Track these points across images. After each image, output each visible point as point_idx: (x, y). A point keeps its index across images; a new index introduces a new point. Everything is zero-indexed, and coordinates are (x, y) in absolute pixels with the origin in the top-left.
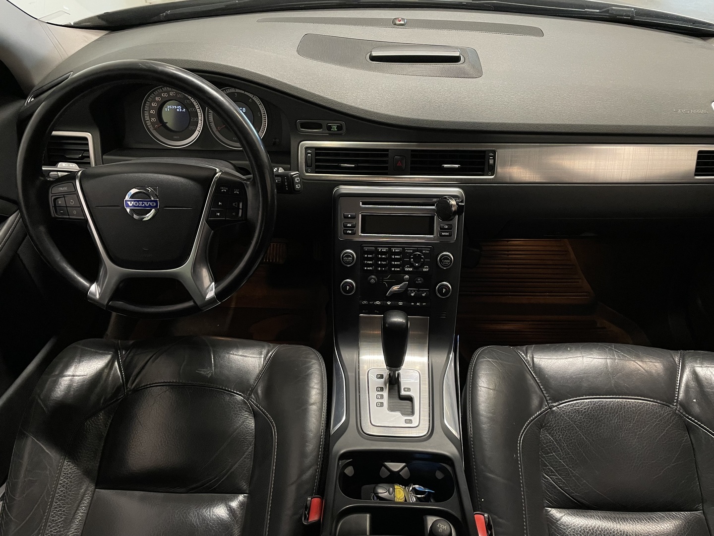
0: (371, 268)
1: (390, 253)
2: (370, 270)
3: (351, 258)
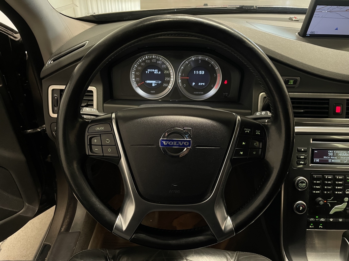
0: (319, 192)
1: (335, 180)
2: (318, 193)
3: (305, 184)
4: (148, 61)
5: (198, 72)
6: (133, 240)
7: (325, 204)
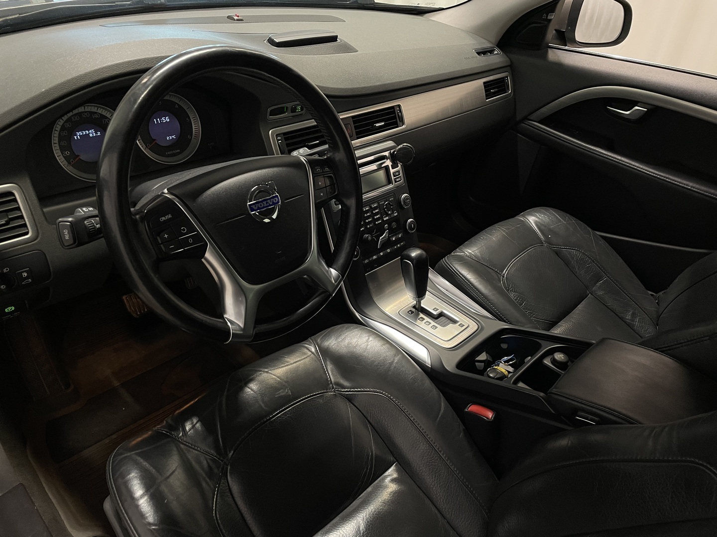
0: (363, 229)
1: (372, 209)
4: (76, 118)
5: (160, 121)
6: (257, 336)
7: (372, 239)
